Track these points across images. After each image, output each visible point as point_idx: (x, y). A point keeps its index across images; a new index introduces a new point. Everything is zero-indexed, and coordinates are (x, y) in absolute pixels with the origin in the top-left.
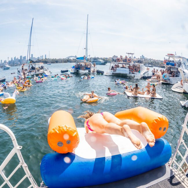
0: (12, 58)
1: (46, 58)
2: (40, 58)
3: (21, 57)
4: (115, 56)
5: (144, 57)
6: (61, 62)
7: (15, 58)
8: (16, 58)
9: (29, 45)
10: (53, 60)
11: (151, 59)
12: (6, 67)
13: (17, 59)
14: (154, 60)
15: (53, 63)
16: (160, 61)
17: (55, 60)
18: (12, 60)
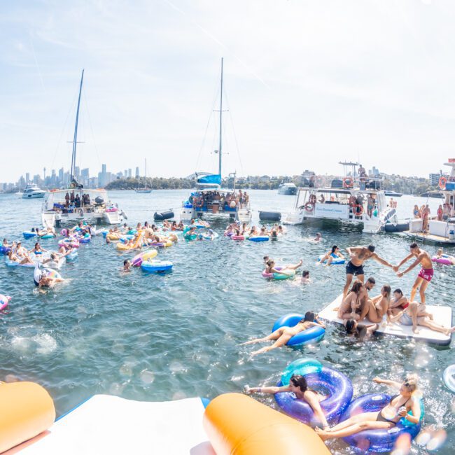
0: (53, 171)
2: (124, 175)
3: (76, 169)
4: (307, 171)
5: (377, 170)
6: (174, 186)
7: (61, 171)
8: (65, 171)
10: (155, 181)
11: (396, 175)
12: (34, 192)
13: (66, 174)
14: (403, 177)
15: (155, 188)
16: (416, 179)
17: (159, 182)
18: (54, 175)
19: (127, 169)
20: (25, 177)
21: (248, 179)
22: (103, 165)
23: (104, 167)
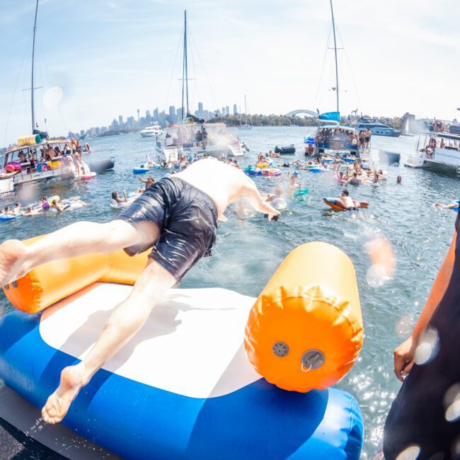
0: (147, 112)
1: (236, 114)
2: (221, 112)
3: (172, 109)
4: (407, 114)
6: (275, 123)
7: (156, 111)
8: (160, 111)
9: (185, 78)
10: (254, 117)
13: (161, 114)
15: (255, 124)
17: (259, 119)
18: (148, 116)
19: (225, 107)
20: (118, 120)
21: (349, 118)
22: (199, 104)
23: (200, 105)
